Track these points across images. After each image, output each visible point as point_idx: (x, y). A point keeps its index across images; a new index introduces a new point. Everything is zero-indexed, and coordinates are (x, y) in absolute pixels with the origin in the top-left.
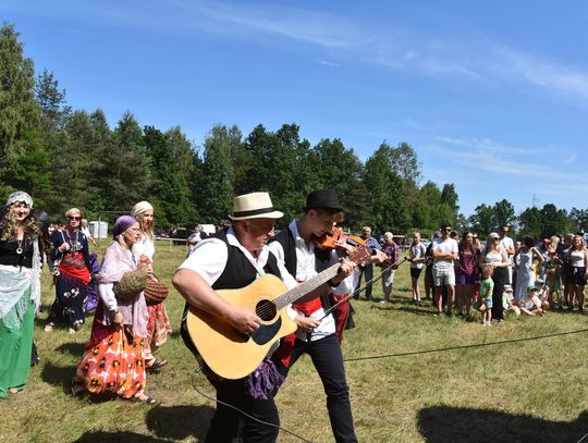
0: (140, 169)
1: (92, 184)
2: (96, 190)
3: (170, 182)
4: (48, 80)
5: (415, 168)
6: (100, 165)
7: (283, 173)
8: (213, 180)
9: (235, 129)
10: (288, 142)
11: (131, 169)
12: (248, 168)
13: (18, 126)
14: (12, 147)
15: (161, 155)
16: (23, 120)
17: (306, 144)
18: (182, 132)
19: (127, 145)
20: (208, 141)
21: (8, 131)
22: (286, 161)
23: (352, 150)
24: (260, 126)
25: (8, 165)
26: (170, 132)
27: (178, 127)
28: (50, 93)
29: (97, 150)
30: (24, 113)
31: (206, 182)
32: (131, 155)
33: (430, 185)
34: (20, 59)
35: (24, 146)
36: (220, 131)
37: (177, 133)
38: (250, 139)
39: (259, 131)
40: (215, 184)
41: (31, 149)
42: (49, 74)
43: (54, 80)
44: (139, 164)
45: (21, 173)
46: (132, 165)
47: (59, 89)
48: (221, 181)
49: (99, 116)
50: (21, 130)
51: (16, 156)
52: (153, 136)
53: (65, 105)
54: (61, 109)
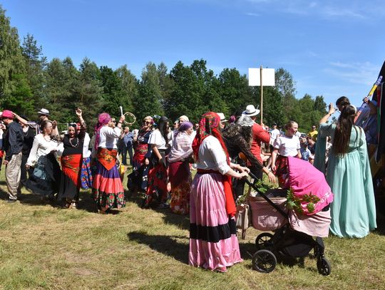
0: (94, 95)
1: (65, 107)
2: (67, 110)
3: (118, 103)
4: (30, 40)
5: (291, 86)
6: (69, 94)
7: (193, 93)
8: (147, 100)
9: (162, 65)
10: (198, 73)
11: (89, 96)
12: (171, 91)
13: (10, 72)
14: (7, 86)
15: (112, 85)
16: (13, 67)
17: (211, 73)
18: (128, 69)
19: (86, 80)
20: (143, 74)
21: (3, 75)
22: (196, 85)
23: (245, 76)
24: (180, 62)
25: (5, 97)
26: (119, 69)
27: (126, 65)
28: (32, 49)
29: (67, 84)
30: (14, 63)
31: (142, 102)
32: (89, 86)
33: (307, 97)
34: (8, 28)
35: (14, 84)
36: (151, 67)
37: (124, 69)
38: (173, 71)
39: (180, 65)
40: (148, 103)
41: (19, 86)
42: (30, 37)
43: (34, 40)
44: (94, 92)
45: (14, 102)
46: (90, 93)
47: (38, 46)
48: (152, 101)
49: (68, 61)
50: (12, 74)
51: (10, 91)
52: (106, 73)
53: (42, 56)
54: (39, 59)
